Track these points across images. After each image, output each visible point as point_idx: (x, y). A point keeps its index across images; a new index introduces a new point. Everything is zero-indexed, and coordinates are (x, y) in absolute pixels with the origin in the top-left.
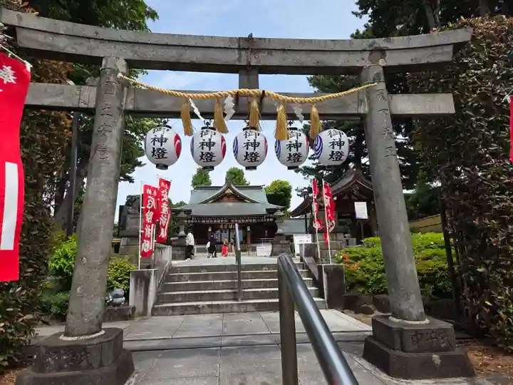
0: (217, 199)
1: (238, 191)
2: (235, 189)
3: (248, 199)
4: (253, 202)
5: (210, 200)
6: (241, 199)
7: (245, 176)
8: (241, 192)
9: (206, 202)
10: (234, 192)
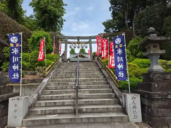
0: (77, 57)
1: (83, 55)
2: (82, 54)
3: (86, 57)
4: (87, 58)
5: (75, 57)
6: (84, 57)
7: (85, 51)
8: (84, 55)
9: (74, 58)
10: (82, 55)
